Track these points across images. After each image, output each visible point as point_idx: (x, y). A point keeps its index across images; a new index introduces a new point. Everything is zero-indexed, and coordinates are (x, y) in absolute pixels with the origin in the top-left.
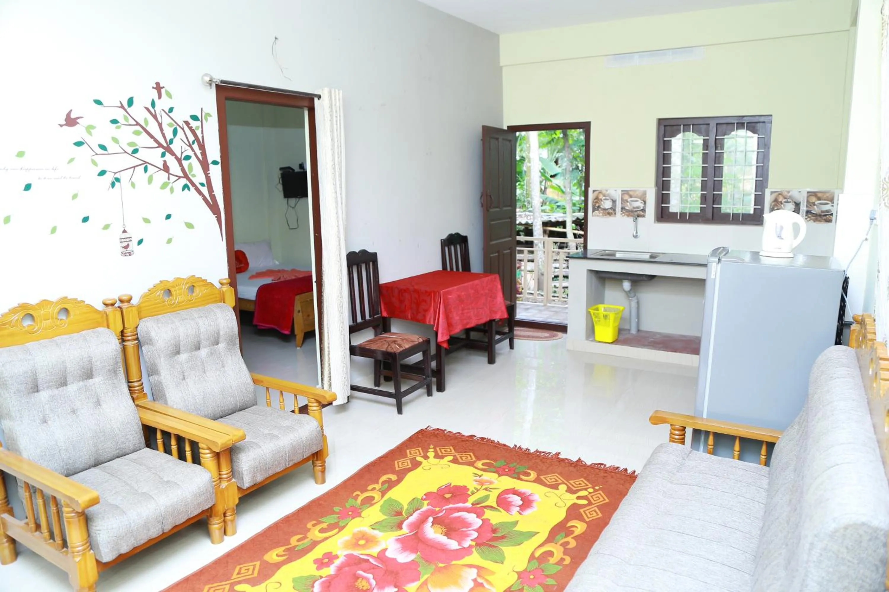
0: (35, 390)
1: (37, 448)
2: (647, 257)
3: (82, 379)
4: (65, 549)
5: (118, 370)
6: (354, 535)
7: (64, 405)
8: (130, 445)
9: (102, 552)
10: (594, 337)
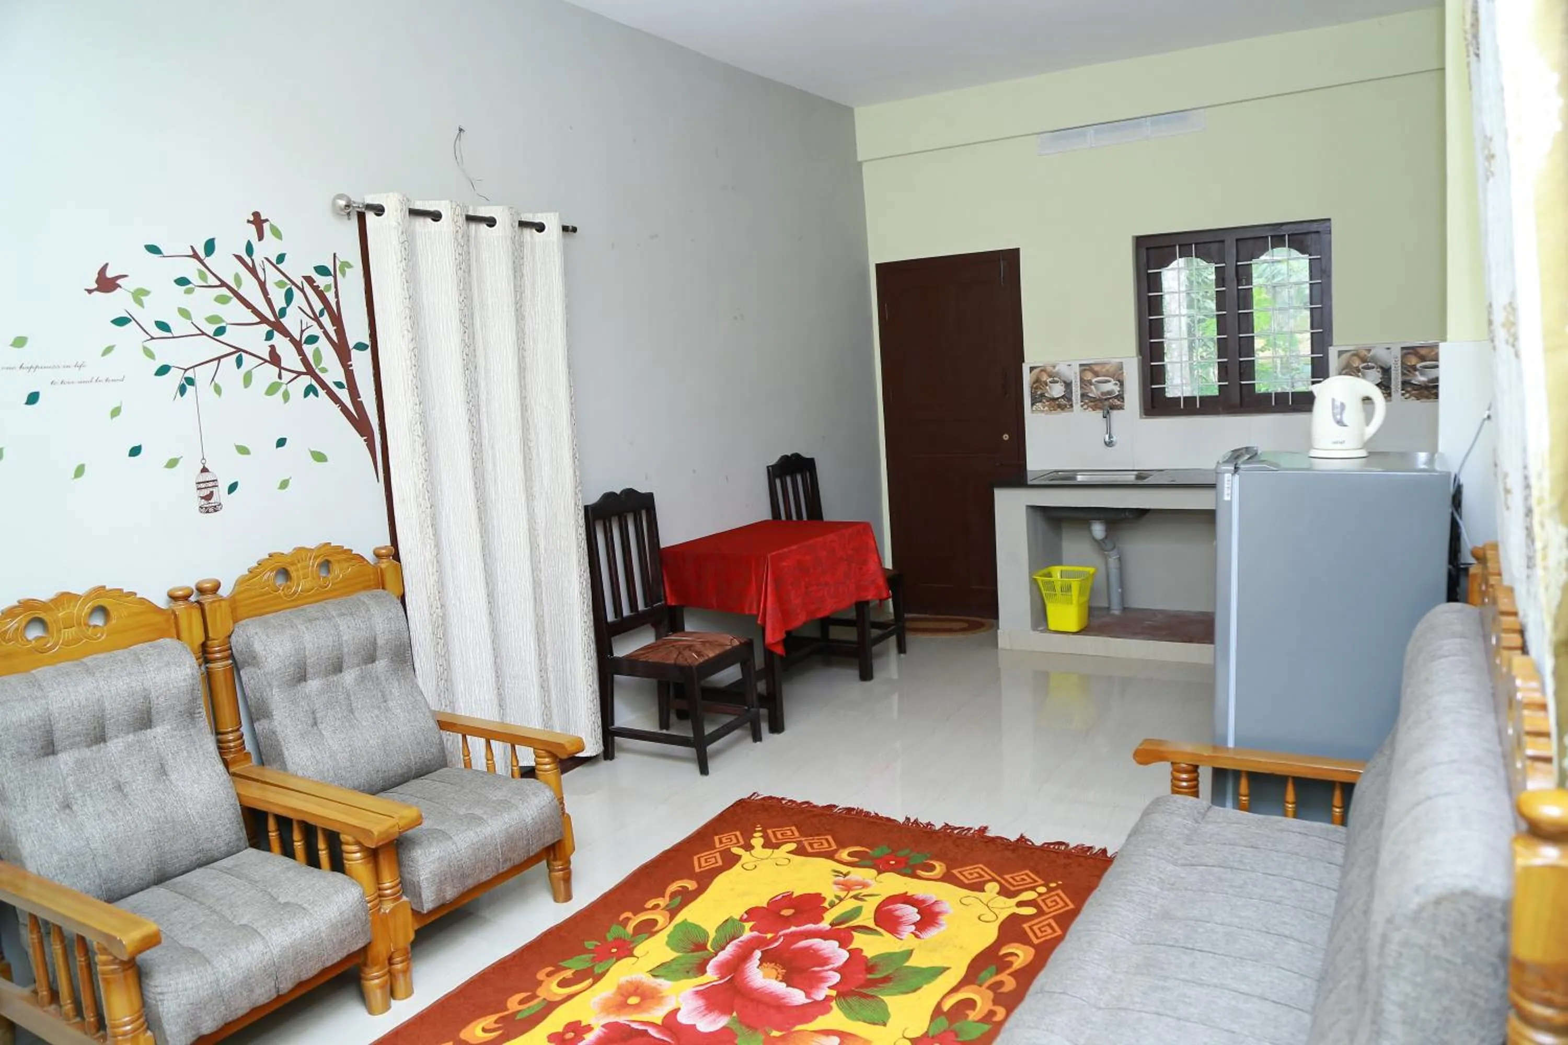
0: (50, 750)
1: (52, 854)
2: (1131, 478)
3: (132, 729)
4: (102, 1033)
5: (197, 711)
6: (620, 988)
7: (101, 776)
8: (221, 844)
9: (168, 1033)
10: (1047, 625)
